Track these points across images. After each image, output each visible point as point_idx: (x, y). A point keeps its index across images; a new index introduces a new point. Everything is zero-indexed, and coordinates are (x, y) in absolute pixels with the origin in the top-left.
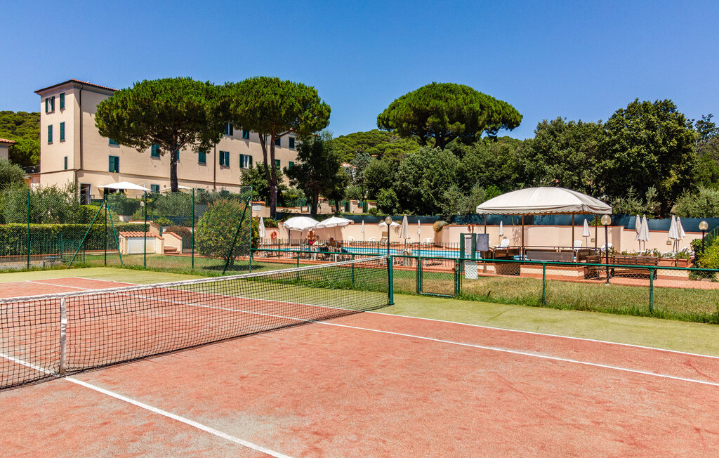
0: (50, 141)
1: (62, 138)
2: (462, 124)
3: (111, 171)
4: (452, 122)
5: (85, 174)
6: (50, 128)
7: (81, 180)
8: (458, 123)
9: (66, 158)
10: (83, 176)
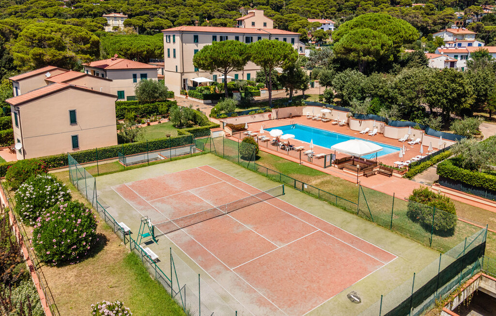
0: (169, 56)
1: (175, 56)
3: (195, 71)
4: (364, 55)
6: (169, 50)
7: (184, 77)
9: (177, 66)
10: (184, 75)
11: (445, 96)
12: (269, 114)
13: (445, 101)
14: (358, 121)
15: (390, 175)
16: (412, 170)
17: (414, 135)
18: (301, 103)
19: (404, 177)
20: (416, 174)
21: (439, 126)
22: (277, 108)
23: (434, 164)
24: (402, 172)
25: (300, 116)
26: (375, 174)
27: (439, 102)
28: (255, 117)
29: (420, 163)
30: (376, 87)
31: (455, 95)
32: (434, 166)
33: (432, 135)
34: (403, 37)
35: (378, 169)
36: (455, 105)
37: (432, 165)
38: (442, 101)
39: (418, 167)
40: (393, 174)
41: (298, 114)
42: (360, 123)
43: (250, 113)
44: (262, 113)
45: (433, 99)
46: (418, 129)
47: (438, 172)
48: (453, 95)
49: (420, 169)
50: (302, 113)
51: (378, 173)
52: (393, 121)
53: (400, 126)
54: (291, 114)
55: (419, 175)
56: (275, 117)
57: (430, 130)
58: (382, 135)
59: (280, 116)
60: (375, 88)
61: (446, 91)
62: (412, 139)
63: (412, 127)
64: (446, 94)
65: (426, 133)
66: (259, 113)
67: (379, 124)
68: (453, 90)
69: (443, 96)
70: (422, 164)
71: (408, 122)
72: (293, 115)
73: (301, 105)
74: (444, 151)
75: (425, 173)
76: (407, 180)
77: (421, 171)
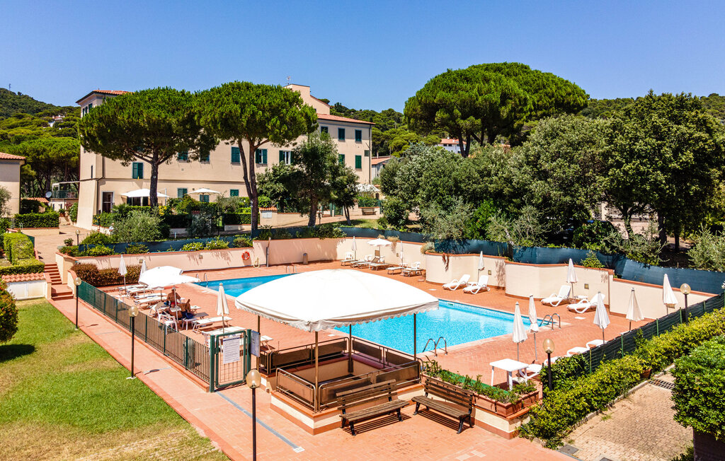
2: (476, 119)
3: (134, 177)
4: (464, 118)
5: (107, 182)
7: (103, 189)
8: (472, 118)
9: (92, 167)
10: (105, 184)
11: (660, 164)
12: (243, 251)
13: (661, 177)
14: (441, 258)
15: (462, 419)
16: (560, 397)
17: (586, 287)
18: (332, 230)
19: (522, 432)
20: (582, 414)
21: (653, 251)
22: (267, 239)
23: (657, 369)
24: (515, 407)
25: (331, 261)
26: (401, 418)
27: (644, 181)
28: (201, 258)
29: (596, 365)
30: (485, 173)
31: (688, 156)
32: (656, 376)
33: (636, 278)
34: (553, 96)
35: (422, 392)
36: (693, 188)
37: (646, 376)
38: (651, 178)
39: (589, 383)
40: (479, 415)
41: (326, 256)
42: (446, 262)
43: (186, 247)
44: (225, 248)
45: (626, 173)
46: (596, 266)
47: (686, 413)
48: (684, 158)
49: (597, 393)
50: (336, 255)
51: (417, 412)
52: (525, 248)
53: (545, 262)
54: (305, 254)
55: (594, 420)
56: (263, 260)
57: (629, 265)
58: (501, 291)
59: (276, 260)
60: (482, 177)
61: (660, 146)
62: (580, 297)
63: (578, 263)
64: (661, 156)
65: (619, 276)
66: (213, 248)
67: (492, 263)
68: (683, 143)
69: (652, 162)
70: (605, 370)
71: (565, 250)
72: (310, 258)
73: (331, 236)
74: (685, 320)
75: (620, 409)
76: (538, 444)
77: (599, 402)
